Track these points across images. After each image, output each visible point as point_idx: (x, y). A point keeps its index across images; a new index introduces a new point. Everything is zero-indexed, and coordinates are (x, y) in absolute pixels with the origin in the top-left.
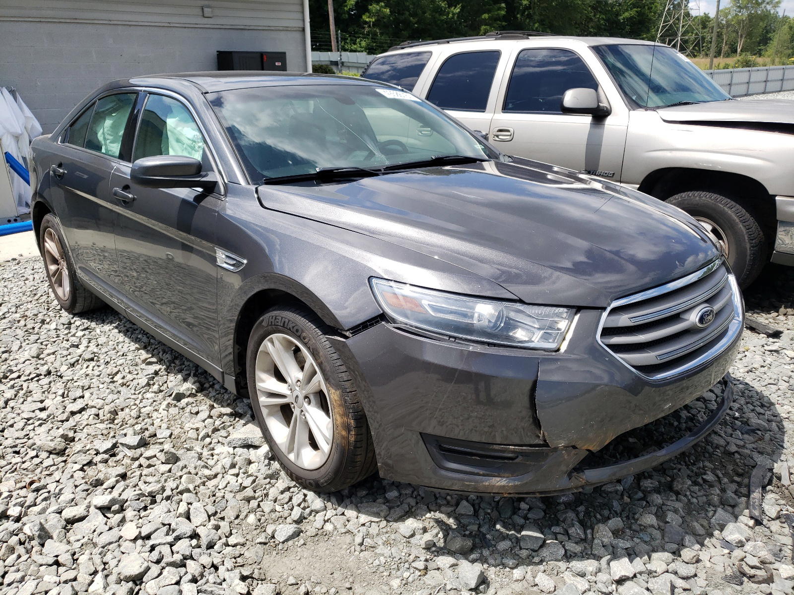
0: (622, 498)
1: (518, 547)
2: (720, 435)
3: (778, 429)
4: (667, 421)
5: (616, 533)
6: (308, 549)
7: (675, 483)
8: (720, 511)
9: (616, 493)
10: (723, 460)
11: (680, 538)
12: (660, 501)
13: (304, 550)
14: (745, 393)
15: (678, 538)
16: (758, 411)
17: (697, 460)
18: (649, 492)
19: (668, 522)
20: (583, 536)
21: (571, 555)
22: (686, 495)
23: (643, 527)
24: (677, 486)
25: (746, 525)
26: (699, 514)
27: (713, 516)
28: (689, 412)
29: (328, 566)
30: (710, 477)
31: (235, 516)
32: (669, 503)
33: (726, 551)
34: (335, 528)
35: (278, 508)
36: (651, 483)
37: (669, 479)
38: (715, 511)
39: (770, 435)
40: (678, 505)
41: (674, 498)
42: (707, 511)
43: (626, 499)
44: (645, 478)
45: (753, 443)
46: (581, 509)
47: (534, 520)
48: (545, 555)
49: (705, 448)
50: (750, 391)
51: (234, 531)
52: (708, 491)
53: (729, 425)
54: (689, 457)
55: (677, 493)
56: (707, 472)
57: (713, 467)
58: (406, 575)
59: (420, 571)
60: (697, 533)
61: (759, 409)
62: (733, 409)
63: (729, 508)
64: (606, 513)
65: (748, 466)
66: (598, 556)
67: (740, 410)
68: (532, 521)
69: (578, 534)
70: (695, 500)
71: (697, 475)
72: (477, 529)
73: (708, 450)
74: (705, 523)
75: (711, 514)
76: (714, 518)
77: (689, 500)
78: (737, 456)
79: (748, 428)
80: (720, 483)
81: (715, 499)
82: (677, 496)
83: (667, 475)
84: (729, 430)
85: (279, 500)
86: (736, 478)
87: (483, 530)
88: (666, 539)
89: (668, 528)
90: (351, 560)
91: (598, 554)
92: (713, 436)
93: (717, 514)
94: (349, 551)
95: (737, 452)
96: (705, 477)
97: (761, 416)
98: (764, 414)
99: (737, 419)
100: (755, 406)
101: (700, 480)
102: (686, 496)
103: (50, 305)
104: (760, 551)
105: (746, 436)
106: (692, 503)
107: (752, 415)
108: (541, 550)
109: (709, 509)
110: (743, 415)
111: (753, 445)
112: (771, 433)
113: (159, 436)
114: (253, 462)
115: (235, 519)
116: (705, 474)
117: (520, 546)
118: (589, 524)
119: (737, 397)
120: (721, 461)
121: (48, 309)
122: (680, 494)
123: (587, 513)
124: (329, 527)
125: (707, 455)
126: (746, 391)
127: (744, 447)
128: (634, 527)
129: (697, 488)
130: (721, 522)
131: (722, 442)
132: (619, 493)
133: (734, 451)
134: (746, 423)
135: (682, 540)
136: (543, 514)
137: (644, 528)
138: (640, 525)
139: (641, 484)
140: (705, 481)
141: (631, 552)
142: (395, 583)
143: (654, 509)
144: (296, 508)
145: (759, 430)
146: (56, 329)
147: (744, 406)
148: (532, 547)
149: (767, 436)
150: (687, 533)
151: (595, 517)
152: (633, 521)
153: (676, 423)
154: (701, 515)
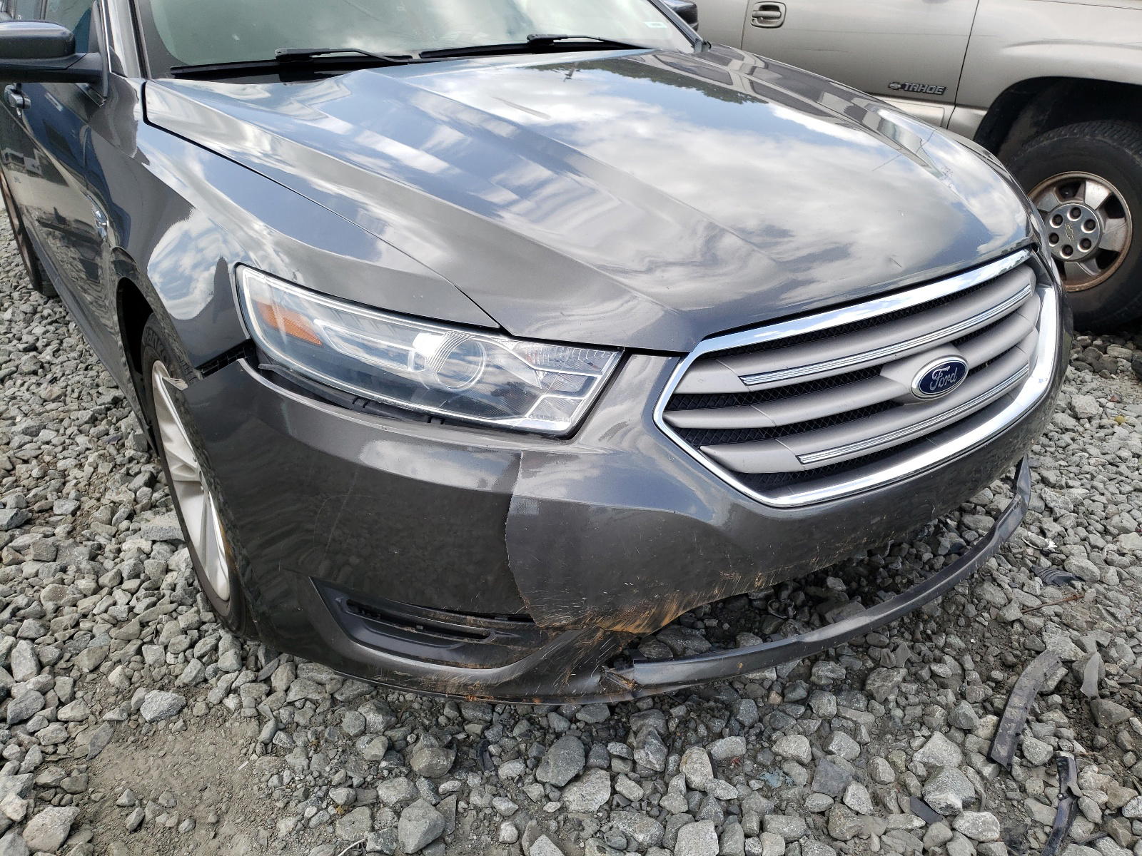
0: (768, 696)
1: (531, 777)
2: (999, 585)
3: (1117, 580)
4: (914, 551)
5: (720, 768)
6: (185, 738)
7: (873, 676)
8: (938, 738)
9: (761, 684)
10: (988, 635)
11: (842, 786)
12: (832, 709)
13: (180, 739)
14: (1082, 504)
15: (836, 786)
16: (1092, 543)
17: (941, 629)
18: (822, 688)
19: (831, 753)
20: (658, 768)
21: (618, 805)
22: (886, 699)
23: (779, 758)
24: (874, 683)
25: (979, 772)
26: (896, 740)
27: (922, 746)
28: (961, 536)
29: (203, 774)
30: (946, 669)
31: (91, 667)
32: (849, 713)
33: (918, 822)
34: (240, 706)
35: (170, 658)
36: (832, 671)
37: (870, 664)
38: (927, 738)
39: (1098, 591)
40: (866, 719)
41: (862, 705)
42: (914, 736)
43: (775, 698)
44: (828, 658)
45: (1060, 604)
46: (679, 711)
47: (586, 723)
48: (571, 799)
49: (964, 607)
50: (1094, 501)
51: (79, 694)
52: (932, 694)
53: (1026, 565)
54: (925, 622)
55: (870, 697)
56: (946, 658)
57: (963, 645)
58: (310, 811)
59: (336, 806)
60: (877, 778)
61: (1096, 539)
62: (1049, 534)
63: (959, 736)
64: (718, 725)
65: (1029, 650)
66: (669, 812)
67: (1060, 537)
68: (581, 725)
69: (650, 762)
70: (898, 713)
71: (925, 661)
72: (479, 732)
73: (969, 612)
74: (899, 759)
75: (916, 743)
76: (921, 751)
77: (888, 712)
78: (1017, 627)
79: (1061, 574)
80: (963, 680)
81: (937, 714)
82: (869, 700)
83: (869, 656)
84: (1022, 576)
85: (174, 644)
86: (997, 675)
87: (490, 735)
88: (815, 787)
89: (823, 765)
90: (240, 768)
91: (668, 808)
92: (986, 585)
93: (929, 744)
94: (244, 751)
95: (1019, 621)
96: (935, 668)
97: (1094, 554)
98: (1102, 549)
99: (1047, 554)
100: (1090, 532)
101: (925, 673)
102: (885, 702)
103: (21, 282)
104: (984, 831)
105: (1051, 590)
106: (891, 718)
107: (1078, 549)
108: (570, 787)
109: (917, 733)
110: (1062, 548)
111: (1058, 609)
112: (1101, 588)
113: (56, 511)
114: (172, 571)
115: (91, 671)
116: (939, 661)
117: (535, 776)
118: (678, 744)
119: (1063, 512)
120: (984, 636)
121: (16, 287)
122: (874, 699)
123: (684, 722)
124: (231, 702)
125: (962, 621)
126: (1087, 502)
127: (1036, 611)
128: (760, 758)
129: (914, 687)
130: (931, 760)
131: (999, 598)
132: (767, 684)
133: (1013, 618)
134: (1061, 564)
135: (845, 790)
136: (607, 713)
137: (778, 762)
138: (776, 754)
139: (814, 670)
140: (933, 675)
141: (734, 809)
142: (285, 825)
143: (814, 725)
144: (194, 662)
145: (1080, 579)
146: (10, 321)
147: (1070, 531)
148: (553, 782)
149: (1091, 594)
150: (857, 779)
151: (696, 730)
152: (766, 744)
153: (927, 556)
154: (898, 743)
